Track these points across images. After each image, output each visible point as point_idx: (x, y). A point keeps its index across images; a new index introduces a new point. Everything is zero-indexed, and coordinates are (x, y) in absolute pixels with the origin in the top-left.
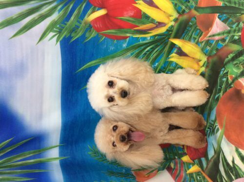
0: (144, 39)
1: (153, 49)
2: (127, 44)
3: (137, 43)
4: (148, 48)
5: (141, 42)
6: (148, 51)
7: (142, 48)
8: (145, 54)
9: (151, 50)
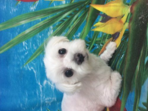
0: (59, 3)
1: (72, 16)
2: (37, 7)
3: (50, 8)
4: (66, 15)
5: (55, 7)
6: (65, 18)
7: (58, 13)
8: (62, 21)
9: (70, 17)
